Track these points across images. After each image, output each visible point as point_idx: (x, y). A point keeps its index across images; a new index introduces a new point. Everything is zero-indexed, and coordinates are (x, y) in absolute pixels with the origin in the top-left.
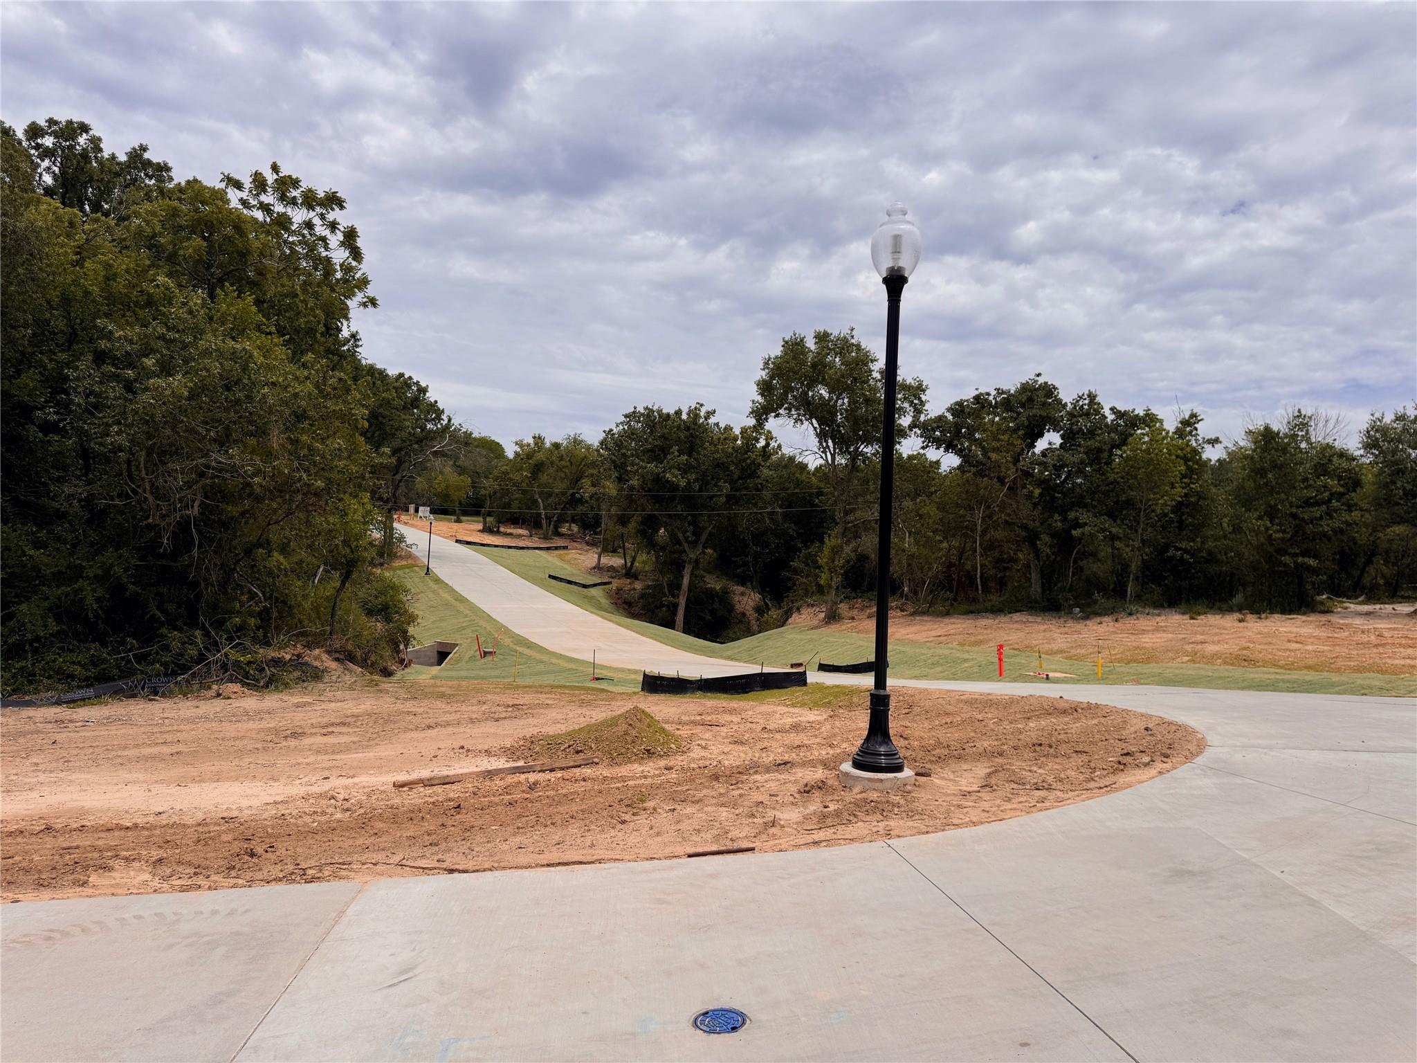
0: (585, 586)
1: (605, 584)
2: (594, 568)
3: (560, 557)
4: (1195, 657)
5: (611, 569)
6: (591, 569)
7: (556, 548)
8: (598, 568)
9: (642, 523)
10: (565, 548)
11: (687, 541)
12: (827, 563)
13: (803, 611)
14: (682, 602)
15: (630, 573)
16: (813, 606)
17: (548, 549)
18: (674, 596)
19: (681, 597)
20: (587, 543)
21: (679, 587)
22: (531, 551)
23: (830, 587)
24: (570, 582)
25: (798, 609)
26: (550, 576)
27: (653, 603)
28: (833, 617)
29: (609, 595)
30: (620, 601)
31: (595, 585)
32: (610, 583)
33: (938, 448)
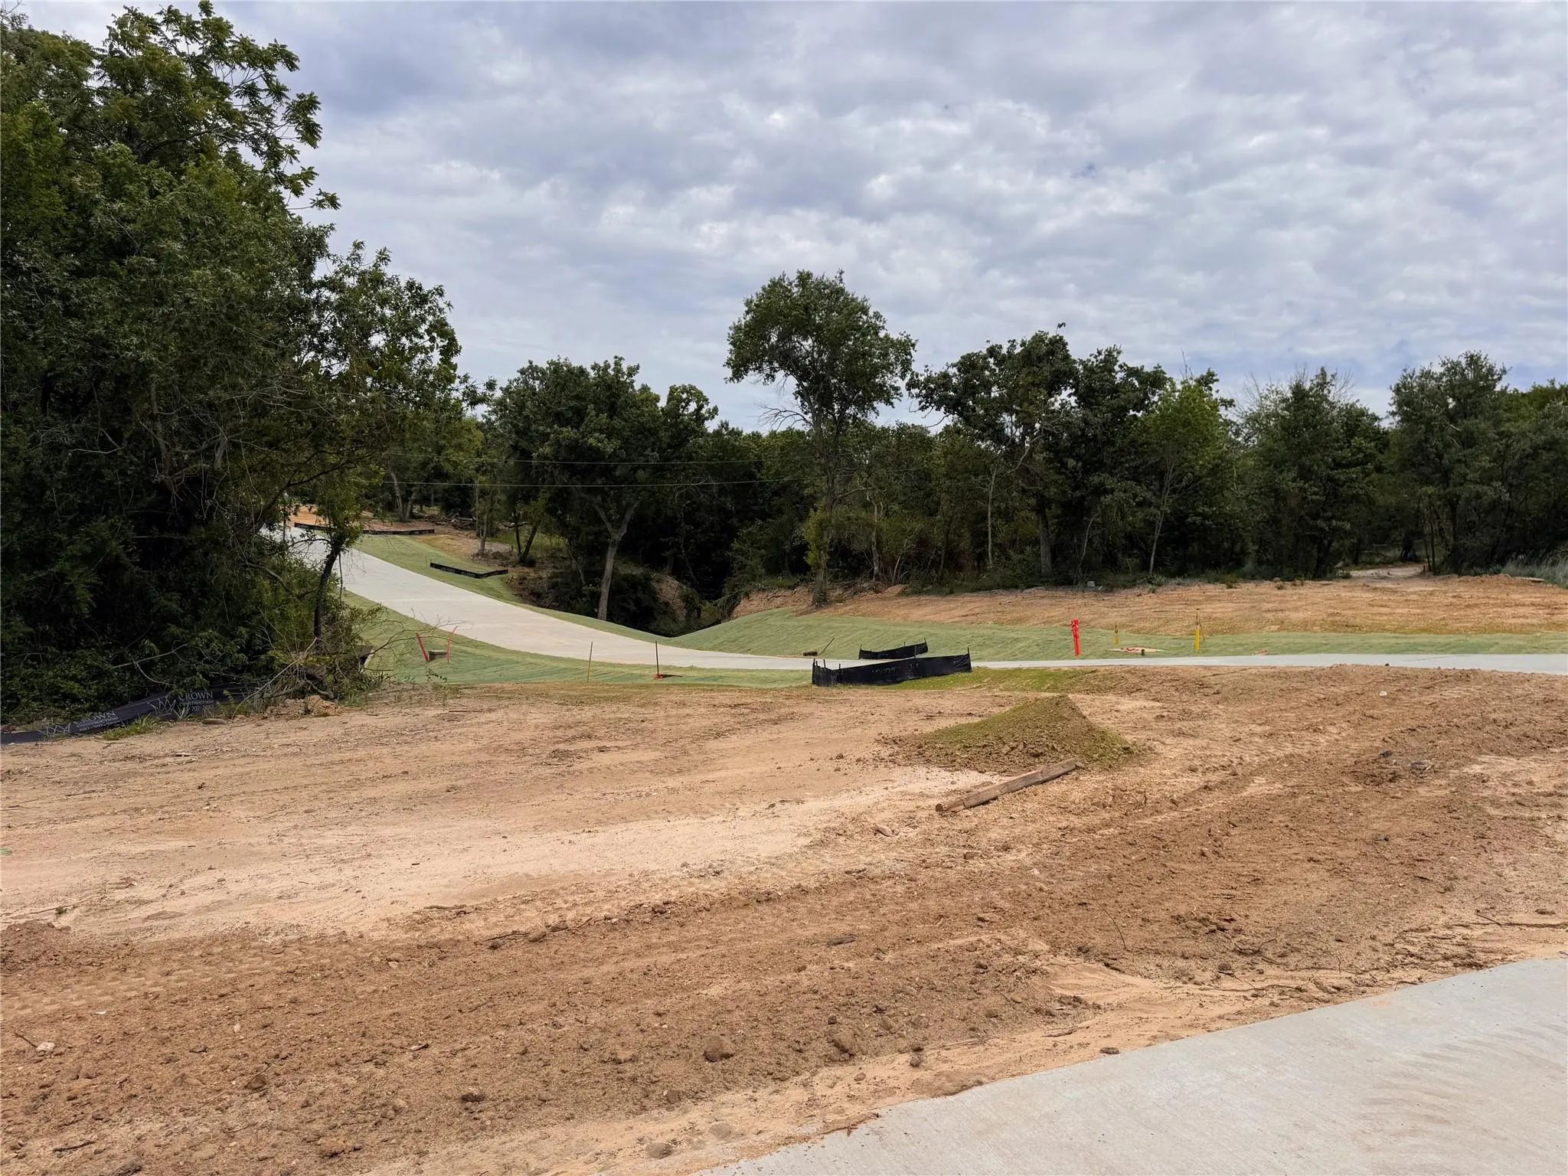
0: (477, 576)
1: (500, 573)
2: (478, 555)
3: (429, 543)
4: (1282, 625)
5: (497, 556)
6: (474, 556)
7: (421, 532)
8: (482, 555)
9: (551, 499)
10: (431, 532)
11: (610, 520)
12: (815, 541)
13: (753, 596)
14: (605, 590)
15: (526, 561)
16: (764, 590)
17: (412, 533)
18: (595, 585)
19: (604, 586)
20: (455, 526)
21: (601, 574)
22: (390, 536)
23: (819, 566)
24: (458, 572)
25: (747, 595)
26: (432, 565)
27: (566, 593)
28: (822, 601)
29: (509, 584)
30: (526, 593)
31: (489, 575)
32: (506, 572)
33: (938, 409)
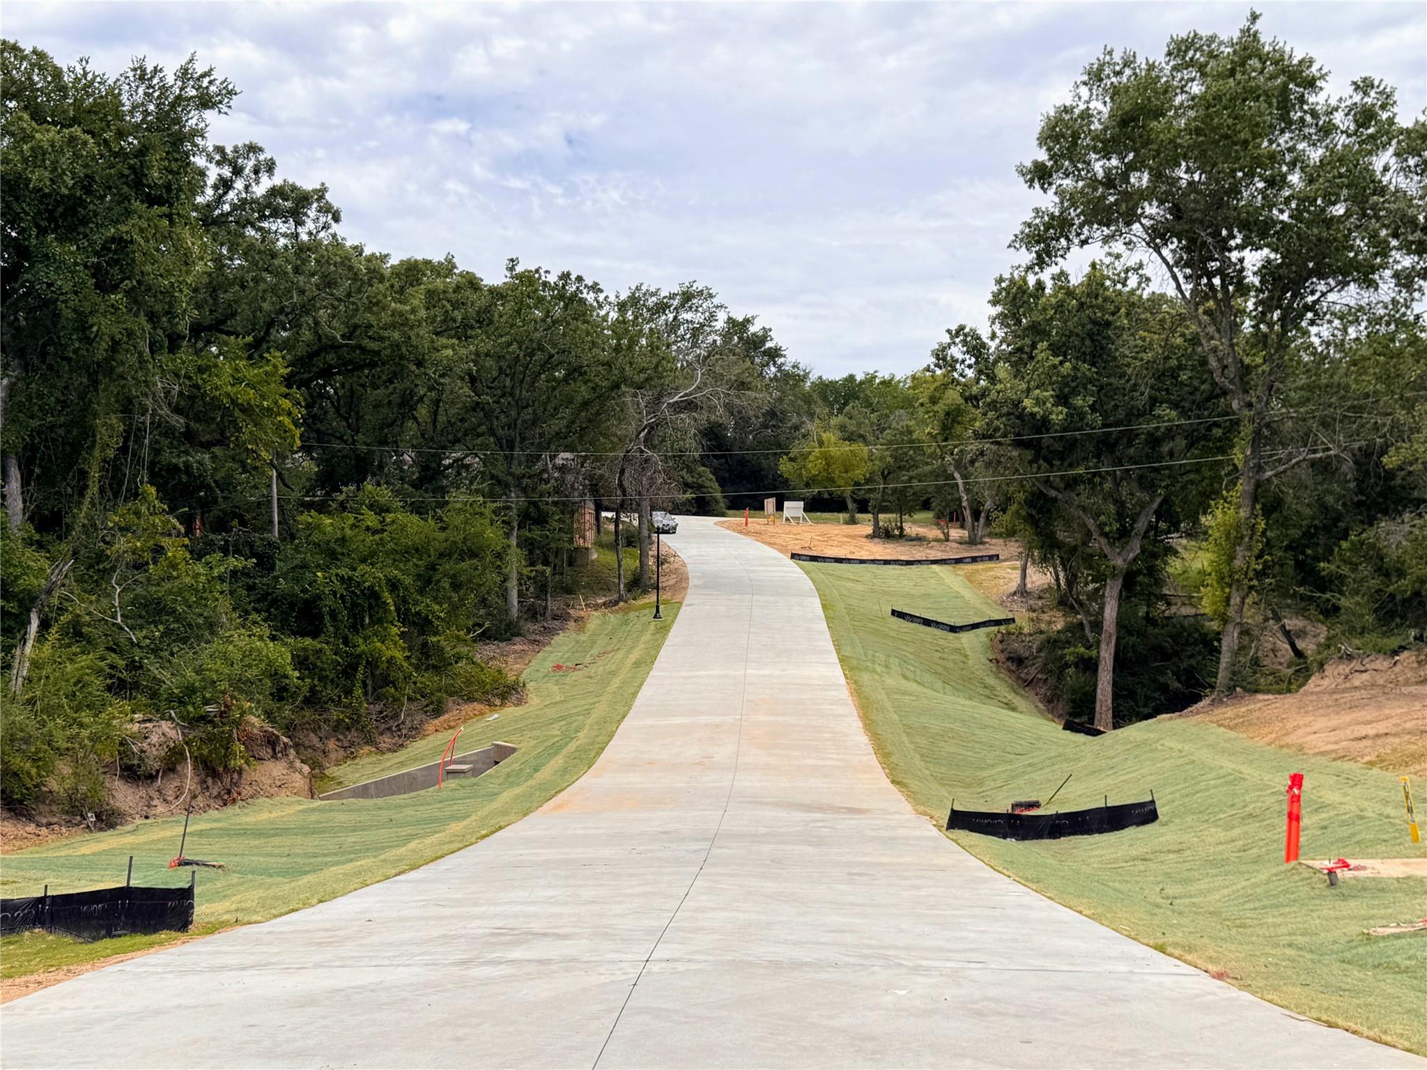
0: (953, 629)
1: (998, 623)
2: (1015, 592)
3: (970, 575)
5: (1045, 594)
6: (1010, 595)
8: (1022, 592)
10: (994, 557)
14: (1106, 655)
19: (1103, 646)
22: (924, 567)
26: (896, 614)
31: (980, 625)
32: (1007, 621)
